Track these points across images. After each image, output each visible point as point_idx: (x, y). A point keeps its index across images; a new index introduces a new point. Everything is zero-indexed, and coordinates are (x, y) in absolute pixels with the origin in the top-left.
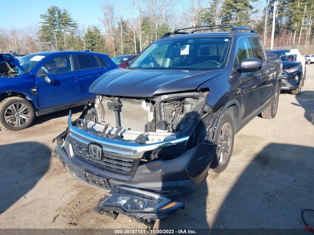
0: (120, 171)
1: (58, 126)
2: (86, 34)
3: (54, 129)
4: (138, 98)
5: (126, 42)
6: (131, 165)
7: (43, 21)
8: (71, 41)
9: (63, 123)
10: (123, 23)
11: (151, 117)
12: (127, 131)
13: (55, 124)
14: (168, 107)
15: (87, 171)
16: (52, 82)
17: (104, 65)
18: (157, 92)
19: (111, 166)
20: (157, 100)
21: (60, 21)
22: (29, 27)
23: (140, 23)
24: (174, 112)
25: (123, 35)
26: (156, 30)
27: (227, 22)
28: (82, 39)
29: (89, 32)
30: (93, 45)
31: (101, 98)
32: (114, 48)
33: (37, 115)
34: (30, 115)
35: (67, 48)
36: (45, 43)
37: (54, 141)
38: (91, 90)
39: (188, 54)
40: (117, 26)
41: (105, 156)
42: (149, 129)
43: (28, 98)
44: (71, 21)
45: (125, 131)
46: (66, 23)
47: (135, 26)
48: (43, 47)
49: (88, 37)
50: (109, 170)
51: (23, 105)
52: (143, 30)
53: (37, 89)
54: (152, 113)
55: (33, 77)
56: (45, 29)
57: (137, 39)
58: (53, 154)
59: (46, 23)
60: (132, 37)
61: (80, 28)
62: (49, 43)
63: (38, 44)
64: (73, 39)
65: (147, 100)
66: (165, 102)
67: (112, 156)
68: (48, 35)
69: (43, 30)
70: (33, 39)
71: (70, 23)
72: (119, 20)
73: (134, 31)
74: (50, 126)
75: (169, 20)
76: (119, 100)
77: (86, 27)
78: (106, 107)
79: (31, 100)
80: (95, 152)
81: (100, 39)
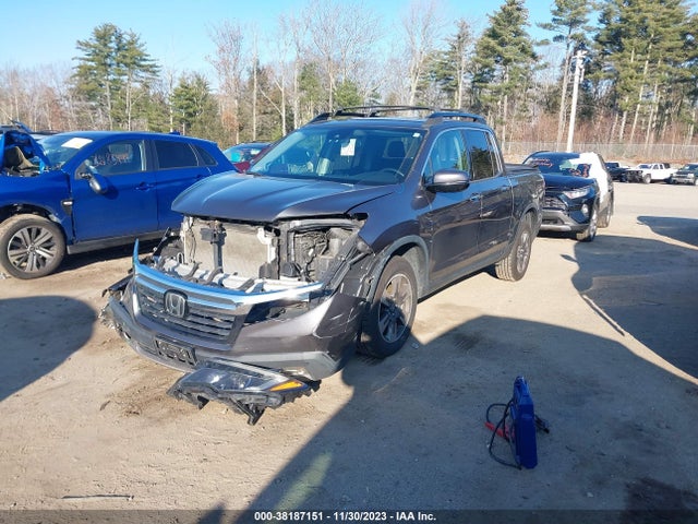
0: (213, 337)
1: (110, 275)
2: (175, 90)
3: (101, 280)
4: (254, 224)
5: (265, 113)
6: (230, 326)
7: (82, 54)
8: (143, 104)
9: (119, 270)
10: (258, 71)
11: (271, 255)
12: (232, 277)
13: (103, 272)
14: (301, 241)
15: (160, 338)
16: (102, 189)
17: (207, 162)
18: (282, 215)
19: (200, 328)
20: (284, 227)
21: (120, 58)
22: (50, 67)
23: (296, 74)
24: (312, 250)
25: (258, 98)
26: (331, 91)
27: (483, 85)
28: (167, 101)
29: (182, 87)
30: (190, 115)
31: (191, 222)
32: (236, 124)
33: (69, 252)
34: (56, 251)
35: (132, 118)
36: (84, 103)
37: (104, 294)
38: (176, 206)
39: (353, 154)
40: (245, 77)
41: (191, 311)
42: (266, 273)
43: (55, 219)
44: (145, 60)
45: (227, 276)
46: (134, 63)
47: (285, 78)
48: (78, 113)
49: (179, 96)
50: (196, 334)
51: (44, 231)
52: (302, 89)
53: (73, 201)
54: (274, 249)
55: (68, 178)
56: (85, 72)
57: (288, 108)
58: (101, 318)
59: (88, 60)
60: (278, 103)
61: (164, 75)
62: (94, 104)
63: (67, 105)
64: (146, 98)
65: (268, 228)
66: (297, 232)
67: (202, 311)
68: (92, 85)
69: (80, 75)
70: (57, 92)
71: (143, 63)
72: (251, 64)
73: (282, 90)
74: (93, 275)
75: (360, 70)
76: (221, 226)
77: (178, 75)
78: (198, 236)
79: (60, 221)
80: (175, 305)
81: (208, 103)
